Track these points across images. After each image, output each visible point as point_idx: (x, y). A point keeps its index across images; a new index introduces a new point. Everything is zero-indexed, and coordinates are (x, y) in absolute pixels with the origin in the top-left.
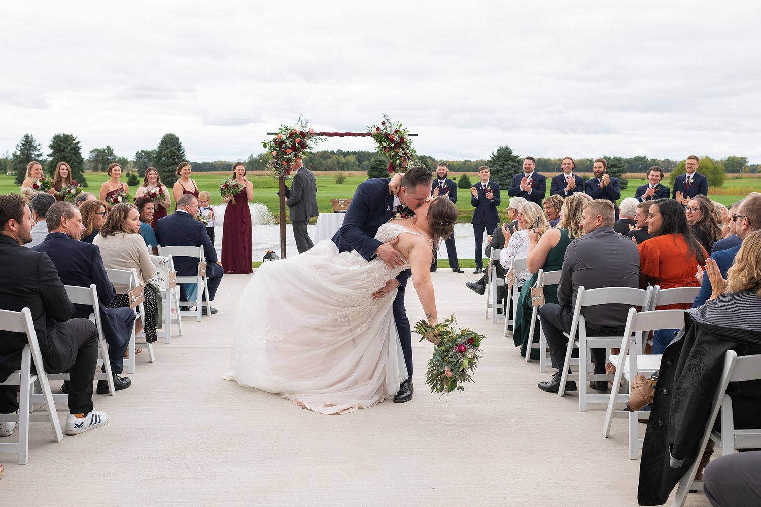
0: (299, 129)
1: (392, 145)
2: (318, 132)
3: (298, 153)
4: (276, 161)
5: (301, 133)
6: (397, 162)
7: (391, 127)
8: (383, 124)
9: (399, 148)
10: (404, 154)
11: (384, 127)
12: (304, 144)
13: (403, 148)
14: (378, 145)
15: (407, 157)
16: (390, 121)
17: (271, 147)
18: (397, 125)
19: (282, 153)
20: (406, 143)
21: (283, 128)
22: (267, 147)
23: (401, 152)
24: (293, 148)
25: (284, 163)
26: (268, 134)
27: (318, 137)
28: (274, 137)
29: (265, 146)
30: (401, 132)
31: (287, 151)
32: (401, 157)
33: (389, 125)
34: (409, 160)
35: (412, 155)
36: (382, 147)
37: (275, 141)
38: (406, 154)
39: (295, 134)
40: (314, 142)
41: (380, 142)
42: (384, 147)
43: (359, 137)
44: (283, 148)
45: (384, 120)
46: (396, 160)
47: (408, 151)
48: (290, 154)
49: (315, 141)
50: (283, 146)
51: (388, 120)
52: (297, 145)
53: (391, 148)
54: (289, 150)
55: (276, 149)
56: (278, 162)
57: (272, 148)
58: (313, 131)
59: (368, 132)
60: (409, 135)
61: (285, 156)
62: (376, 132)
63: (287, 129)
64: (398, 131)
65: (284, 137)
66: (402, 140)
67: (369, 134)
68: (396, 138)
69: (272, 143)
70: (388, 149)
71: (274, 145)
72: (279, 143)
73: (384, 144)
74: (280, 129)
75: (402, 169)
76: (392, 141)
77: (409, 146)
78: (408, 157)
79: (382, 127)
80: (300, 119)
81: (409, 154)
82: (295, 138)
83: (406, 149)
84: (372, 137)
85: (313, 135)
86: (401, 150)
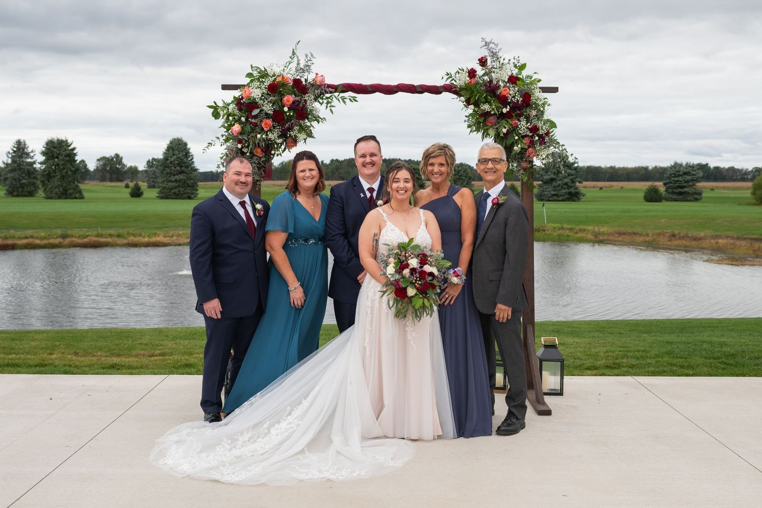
0: (290, 74)
1: (505, 111)
2: (336, 83)
3: (290, 129)
4: (239, 146)
5: (297, 82)
6: (515, 148)
7: (500, 68)
8: (483, 62)
9: (519, 116)
10: (531, 130)
11: (483, 72)
12: (304, 108)
13: (528, 119)
14: (471, 109)
15: (537, 138)
16: (500, 54)
17: (229, 115)
18: (515, 66)
19: (253, 130)
20: (535, 107)
21: (255, 73)
22: (221, 117)
23: (523, 125)
24: (278, 117)
25: (258, 152)
26: (225, 87)
27: (336, 94)
28: (237, 93)
29: (216, 115)
30: (523, 81)
31: (263, 125)
32: (523, 137)
33: (497, 64)
34: (541, 144)
35: (547, 134)
36: (481, 115)
37: (238, 101)
38: (534, 130)
39: (284, 84)
40: (324, 105)
41: (476, 104)
42: (486, 115)
43: (426, 93)
44: (256, 117)
45: (484, 53)
46: (513, 145)
47: (540, 124)
48: (270, 130)
49: (327, 103)
50: (255, 112)
51: (494, 55)
52: (286, 109)
53: (502, 116)
54: (270, 122)
55: (239, 121)
56: (245, 150)
57: (231, 118)
58: (323, 80)
59: (448, 82)
60: (542, 89)
61: (259, 136)
62: (467, 81)
63: (264, 74)
64: (517, 78)
65: (256, 93)
66: (527, 97)
67: (449, 88)
68: (512, 93)
69: (232, 108)
70: (493, 120)
71: (236, 112)
72: (246, 106)
73: (486, 107)
74: (249, 75)
75: (524, 165)
76: (503, 100)
77: (543, 113)
78: (541, 137)
79: (480, 71)
80: (294, 53)
81: (541, 132)
82: (282, 95)
83: (535, 122)
84: (456, 93)
85: (323, 90)
86: (523, 123)
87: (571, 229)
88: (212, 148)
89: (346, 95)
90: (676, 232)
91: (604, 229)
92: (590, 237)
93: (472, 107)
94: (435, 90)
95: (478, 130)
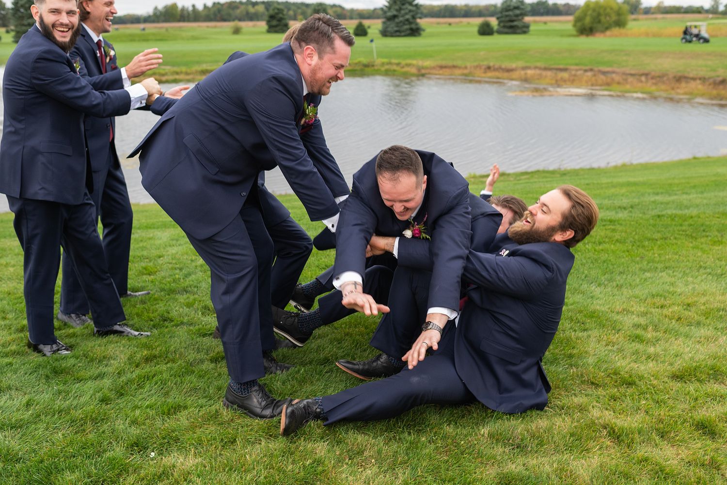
87: (398, 64)
90: (491, 64)
91: (427, 63)
92: (414, 70)
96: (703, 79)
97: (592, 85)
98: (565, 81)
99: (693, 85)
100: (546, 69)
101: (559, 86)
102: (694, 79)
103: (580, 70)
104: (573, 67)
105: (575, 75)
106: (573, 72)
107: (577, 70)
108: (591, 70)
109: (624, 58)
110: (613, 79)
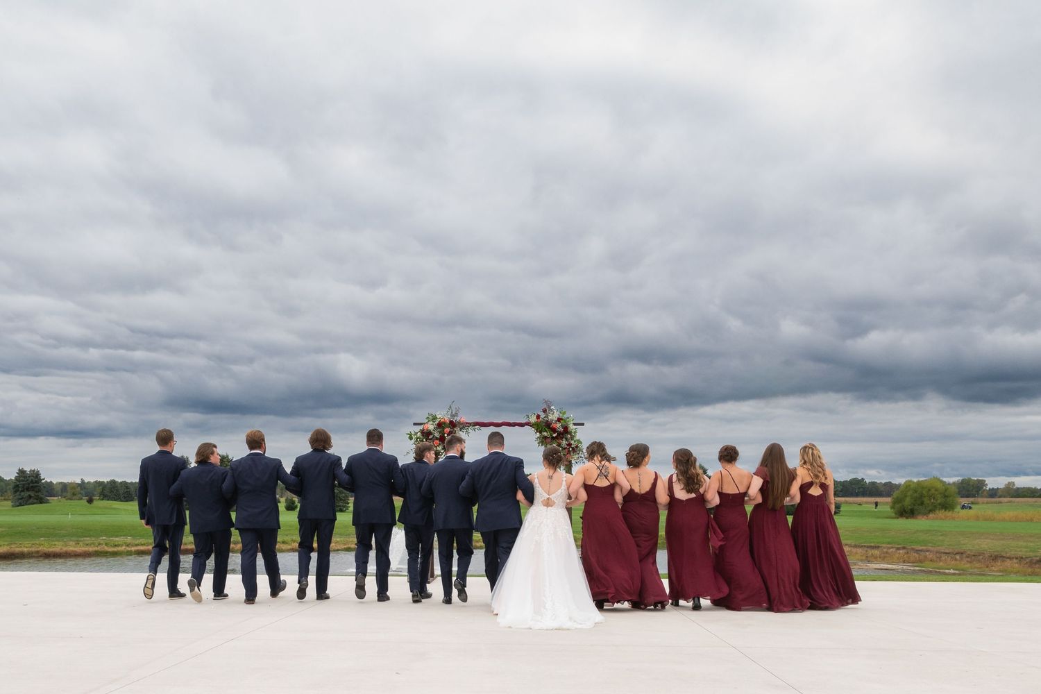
0: (447, 419)
1: (554, 435)
2: (471, 422)
5: (451, 422)
7: (553, 414)
8: (544, 411)
9: (562, 438)
10: (568, 445)
11: (545, 415)
13: (567, 440)
14: (538, 434)
16: (552, 407)
18: (560, 413)
20: (570, 433)
21: (430, 417)
23: (564, 443)
24: (442, 439)
27: (472, 427)
29: (411, 438)
30: (565, 420)
33: (551, 412)
35: (577, 446)
36: (543, 438)
37: (422, 431)
38: (570, 445)
39: (444, 423)
41: (540, 432)
42: (545, 438)
43: (517, 427)
44: (430, 439)
45: (545, 406)
47: (572, 442)
49: (468, 432)
51: (549, 407)
53: (553, 438)
58: (466, 420)
59: (528, 420)
60: (575, 424)
62: (537, 420)
63: (435, 418)
64: (562, 419)
65: (431, 427)
66: (566, 429)
68: (558, 426)
69: (419, 433)
70: (549, 440)
71: (421, 437)
72: (426, 434)
73: (545, 434)
74: (428, 418)
76: (554, 430)
77: (574, 436)
78: (573, 448)
79: (542, 415)
80: (450, 407)
81: (573, 446)
82: (444, 428)
83: (570, 441)
84: (530, 426)
85: (464, 426)
86: (564, 442)
88: (409, 455)
89: (476, 427)
93: (538, 433)
94: (521, 425)
95: (542, 445)
96: (1020, 559)
97: (904, 562)
98: (876, 558)
99: (1008, 563)
100: (856, 546)
101: (869, 562)
102: (1010, 558)
103: (892, 548)
104: (884, 545)
105: (887, 552)
106: (885, 550)
107: (889, 548)
108: (904, 548)
109: (941, 538)
110: (926, 557)
